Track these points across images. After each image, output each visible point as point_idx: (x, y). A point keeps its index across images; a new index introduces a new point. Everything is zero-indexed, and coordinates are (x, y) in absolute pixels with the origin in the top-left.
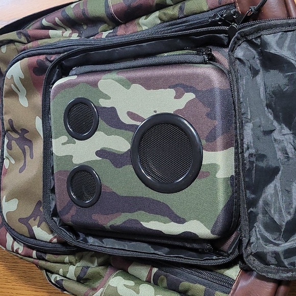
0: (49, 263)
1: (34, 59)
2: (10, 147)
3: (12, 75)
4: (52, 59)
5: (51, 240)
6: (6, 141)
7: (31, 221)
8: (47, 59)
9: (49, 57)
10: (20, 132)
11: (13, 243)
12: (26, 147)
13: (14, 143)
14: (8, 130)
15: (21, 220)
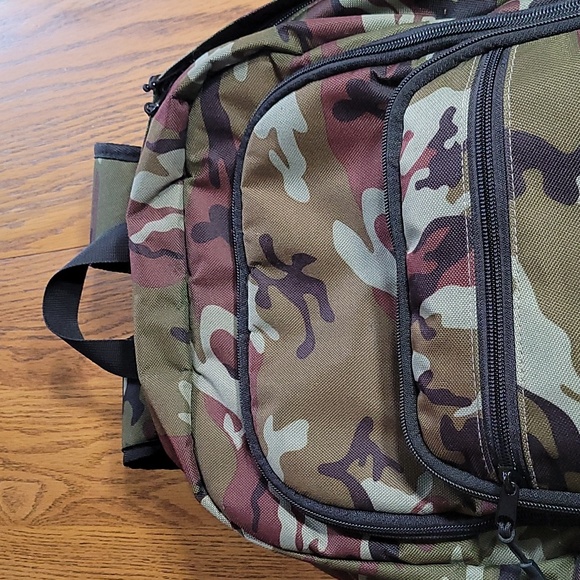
0: (409, 567)
1: (340, 82)
2: (263, 301)
3: (273, 129)
4: (389, 75)
5: (417, 508)
6: (253, 289)
7: (353, 469)
8: (374, 76)
9: (379, 72)
10: (290, 262)
11: (299, 530)
12: (307, 297)
13: (274, 292)
14: (255, 263)
15: (324, 469)
